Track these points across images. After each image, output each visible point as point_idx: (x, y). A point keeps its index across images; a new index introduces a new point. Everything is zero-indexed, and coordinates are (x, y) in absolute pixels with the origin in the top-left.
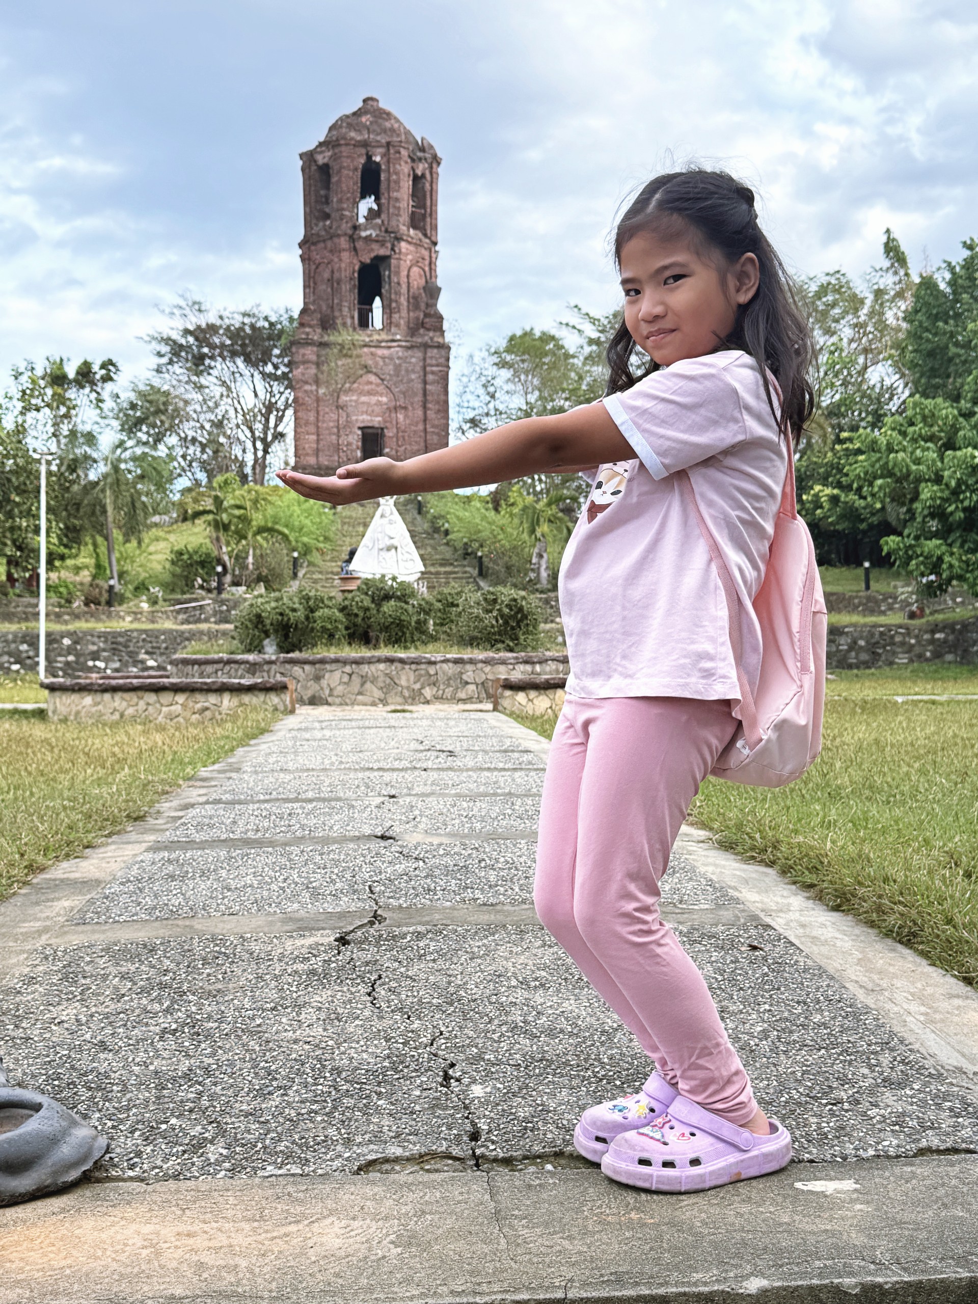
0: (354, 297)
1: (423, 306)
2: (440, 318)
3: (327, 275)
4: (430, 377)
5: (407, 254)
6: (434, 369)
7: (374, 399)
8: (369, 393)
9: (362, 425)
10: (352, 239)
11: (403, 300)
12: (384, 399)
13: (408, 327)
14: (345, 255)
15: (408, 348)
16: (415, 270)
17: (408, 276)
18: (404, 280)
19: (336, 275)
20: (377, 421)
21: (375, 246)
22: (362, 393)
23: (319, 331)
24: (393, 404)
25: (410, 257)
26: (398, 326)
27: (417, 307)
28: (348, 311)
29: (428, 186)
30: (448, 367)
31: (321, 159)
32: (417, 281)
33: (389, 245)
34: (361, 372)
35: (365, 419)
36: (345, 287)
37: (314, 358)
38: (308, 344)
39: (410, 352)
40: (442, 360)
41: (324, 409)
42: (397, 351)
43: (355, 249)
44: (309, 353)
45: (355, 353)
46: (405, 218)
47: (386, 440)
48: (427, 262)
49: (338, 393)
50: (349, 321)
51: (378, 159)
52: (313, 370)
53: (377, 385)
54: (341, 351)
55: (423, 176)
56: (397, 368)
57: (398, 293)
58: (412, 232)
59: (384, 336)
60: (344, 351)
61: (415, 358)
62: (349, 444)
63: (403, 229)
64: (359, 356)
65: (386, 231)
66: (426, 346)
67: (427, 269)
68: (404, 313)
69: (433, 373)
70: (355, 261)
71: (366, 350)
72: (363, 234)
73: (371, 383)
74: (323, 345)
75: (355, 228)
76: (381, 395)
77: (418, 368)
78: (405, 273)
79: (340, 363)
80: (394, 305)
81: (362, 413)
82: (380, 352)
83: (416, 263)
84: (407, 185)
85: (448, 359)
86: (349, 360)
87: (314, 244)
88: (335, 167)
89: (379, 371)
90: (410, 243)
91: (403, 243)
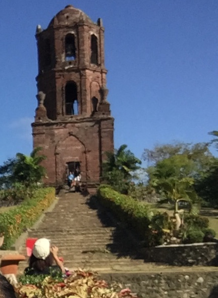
0: (63, 99)
2: (108, 105)
4: (103, 134)
5: (90, 76)
6: (105, 130)
7: (74, 148)
8: (71, 145)
9: (68, 161)
12: (79, 148)
15: (91, 121)
16: (94, 83)
17: (90, 87)
18: (88, 89)
20: (76, 159)
21: (73, 73)
22: (67, 146)
23: (47, 118)
24: (84, 149)
25: (91, 77)
26: (85, 111)
29: (98, 42)
30: (113, 128)
32: (95, 87)
34: (67, 135)
35: (69, 158)
36: (59, 95)
37: (44, 131)
38: (41, 125)
40: (110, 126)
42: (85, 124)
43: (63, 75)
44: (42, 129)
46: (87, 58)
47: (81, 168)
48: (100, 79)
49: (55, 147)
50: (61, 111)
51: (73, 33)
53: (76, 141)
56: (86, 132)
57: (86, 96)
58: (92, 65)
59: (79, 117)
61: (95, 126)
63: (87, 63)
65: (78, 66)
67: (100, 82)
71: (69, 124)
72: (67, 68)
73: (72, 140)
74: (49, 125)
76: (78, 146)
77: (96, 131)
78: (89, 85)
80: (83, 101)
81: (68, 155)
82: (77, 125)
83: (94, 80)
84: (88, 42)
85: (113, 125)
86: (61, 130)
89: (76, 135)
90: (91, 70)
91: (87, 71)
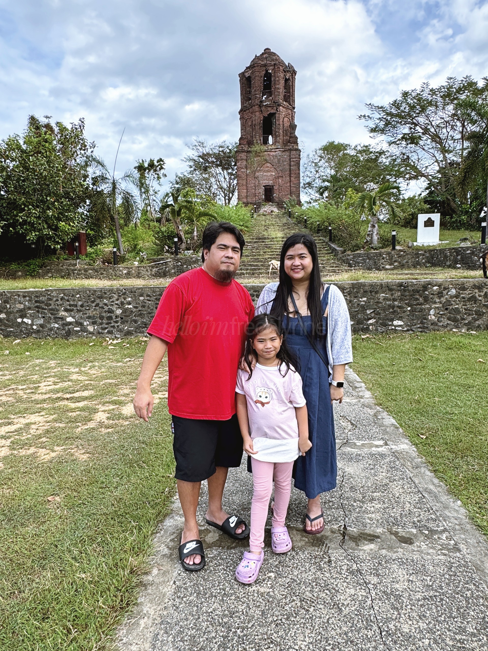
0: (261, 132)
1: (289, 134)
2: (297, 138)
3: (250, 124)
4: (292, 163)
5: (283, 112)
7: (269, 174)
8: (268, 171)
9: (265, 185)
10: (260, 106)
11: (281, 131)
12: (274, 174)
13: (284, 144)
14: (257, 114)
15: (283, 151)
16: (286, 119)
17: (283, 121)
18: (281, 123)
19: (254, 122)
20: (271, 183)
21: (269, 109)
22: (264, 171)
23: (247, 146)
24: (277, 175)
26: (279, 142)
27: (287, 135)
28: (259, 138)
29: (291, 83)
30: (300, 158)
31: (247, 75)
32: (287, 124)
33: (275, 108)
34: (264, 163)
35: (266, 182)
36: (257, 127)
37: (245, 158)
38: (243, 152)
39: (284, 153)
40: (297, 156)
41: (249, 179)
42: (278, 153)
43: (261, 111)
44: (243, 155)
45: (261, 155)
46: (281, 96)
47: (275, 191)
48: (291, 116)
49: (254, 172)
50: (259, 142)
51: (270, 71)
52: (245, 163)
53: (271, 168)
54: (256, 154)
55: (289, 79)
56: (279, 160)
57: (279, 129)
58: (284, 103)
59: (273, 147)
60: (257, 154)
61: (286, 155)
62: (259, 193)
63: (281, 101)
64: (263, 156)
65: (274, 102)
66: (290, 150)
67: (291, 119)
68: (281, 137)
69: (293, 161)
70: (261, 116)
71: (266, 153)
72: (264, 104)
73: (268, 167)
74: (248, 152)
75: (261, 102)
76: (272, 171)
77: (287, 160)
79: (255, 159)
80: (277, 134)
81: (264, 180)
82: (272, 154)
83: (286, 116)
84: (282, 82)
85: (300, 155)
86: (259, 158)
87: (245, 111)
88: (253, 77)
89: (271, 162)
90: (284, 107)
91: (281, 107)
